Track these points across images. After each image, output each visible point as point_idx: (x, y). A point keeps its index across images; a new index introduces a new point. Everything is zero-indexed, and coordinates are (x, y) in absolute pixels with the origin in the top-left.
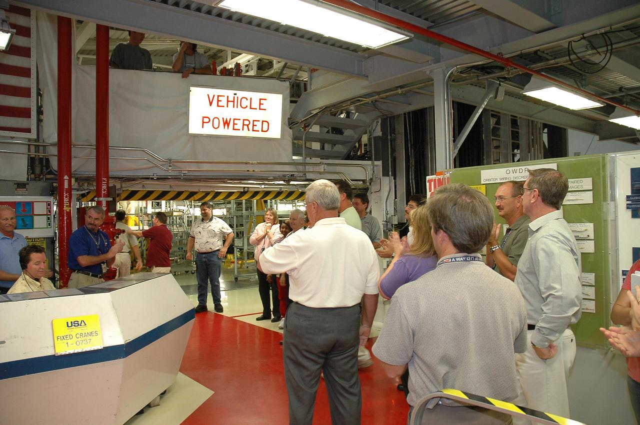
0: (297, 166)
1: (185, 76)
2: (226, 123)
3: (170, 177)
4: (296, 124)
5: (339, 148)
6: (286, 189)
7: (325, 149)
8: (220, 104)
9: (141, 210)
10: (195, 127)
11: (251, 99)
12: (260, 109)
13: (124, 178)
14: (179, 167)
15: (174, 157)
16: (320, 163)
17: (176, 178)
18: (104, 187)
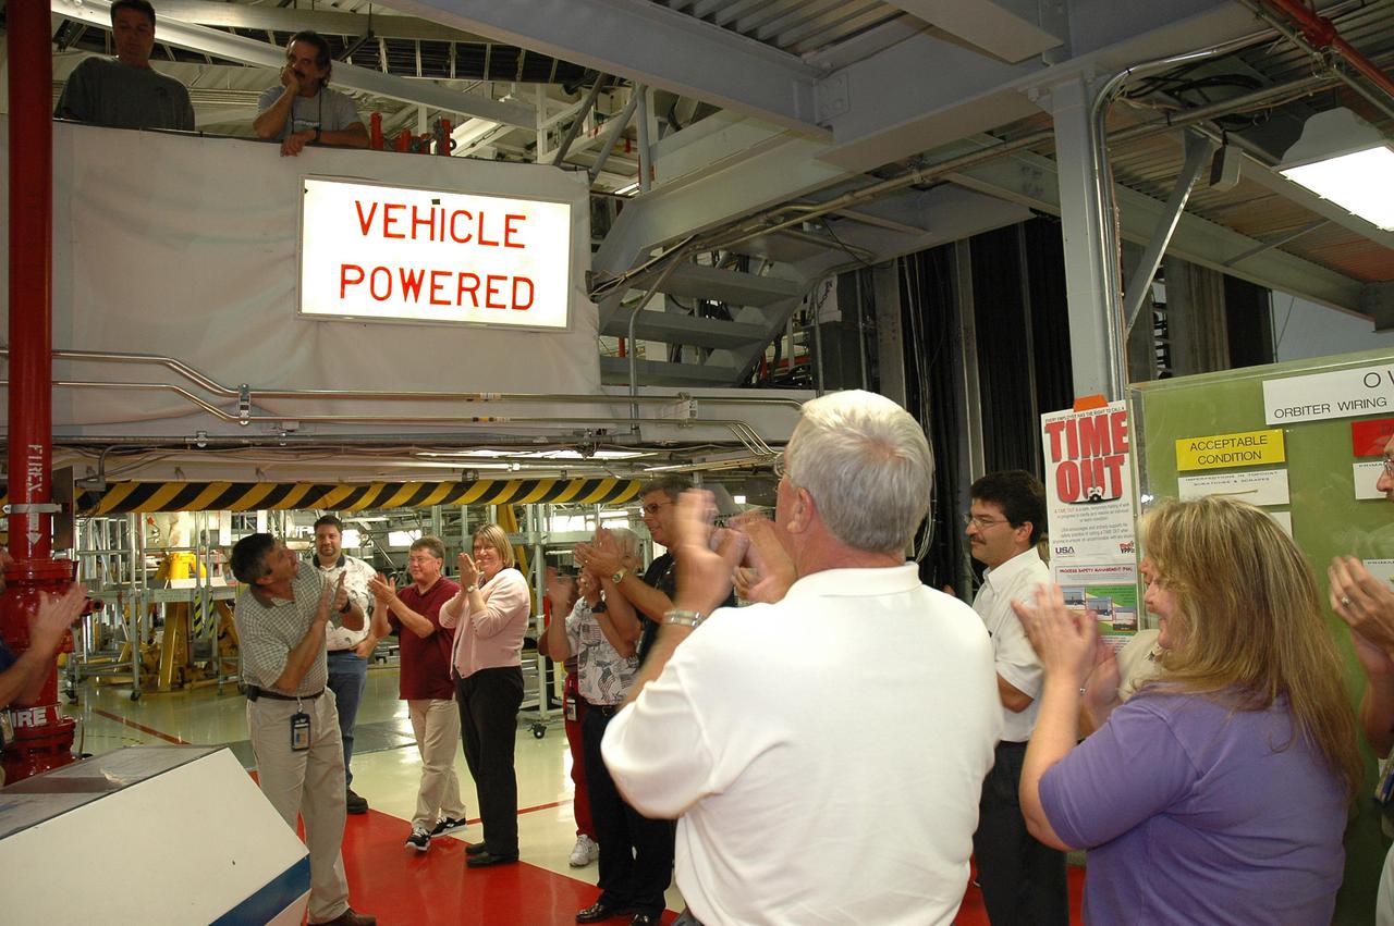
0: (614, 406)
1: (290, 151)
2: (411, 285)
3: (245, 441)
4: (610, 286)
5: (722, 358)
6: (579, 474)
7: (683, 361)
8: (392, 228)
9: (203, 538)
10: (319, 295)
11: (481, 215)
12: (507, 244)
13: (109, 445)
14: (270, 412)
15: (258, 382)
16: (680, 396)
17: (269, 445)
18: (34, 470)
